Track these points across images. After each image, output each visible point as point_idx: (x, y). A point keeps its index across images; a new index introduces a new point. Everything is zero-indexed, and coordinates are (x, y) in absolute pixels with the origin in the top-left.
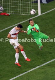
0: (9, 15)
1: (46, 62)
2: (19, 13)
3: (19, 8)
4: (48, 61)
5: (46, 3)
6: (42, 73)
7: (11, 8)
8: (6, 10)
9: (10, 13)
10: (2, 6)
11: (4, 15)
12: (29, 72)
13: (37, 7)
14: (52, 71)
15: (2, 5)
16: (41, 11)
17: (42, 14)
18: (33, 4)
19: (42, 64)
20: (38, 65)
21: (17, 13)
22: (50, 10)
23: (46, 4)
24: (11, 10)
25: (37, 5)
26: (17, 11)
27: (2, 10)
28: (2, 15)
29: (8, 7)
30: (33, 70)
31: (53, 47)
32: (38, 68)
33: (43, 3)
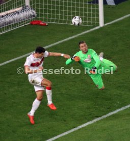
0: (47, 24)
1: (112, 111)
2: (65, 22)
3: (65, 13)
4: (115, 110)
5: (114, 4)
6: (105, 130)
7: (50, 12)
8: (41, 15)
9: (49, 20)
10: (34, 8)
11: (38, 24)
12: (80, 129)
13: (98, 11)
14: (121, 127)
15: (34, 6)
16: (104, 19)
17: (106, 25)
18: (89, 6)
19: (103, 115)
20: (98, 117)
21: (61, 21)
22: (121, 17)
23: (113, 7)
24: (50, 16)
25: (98, 7)
26: (61, 17)
27: (34, 16)
28: (34, 24)
29: (45, 11)
30: (87, 126)
31: (125, 84)
32: (97, 121)
33: (109, 4)
